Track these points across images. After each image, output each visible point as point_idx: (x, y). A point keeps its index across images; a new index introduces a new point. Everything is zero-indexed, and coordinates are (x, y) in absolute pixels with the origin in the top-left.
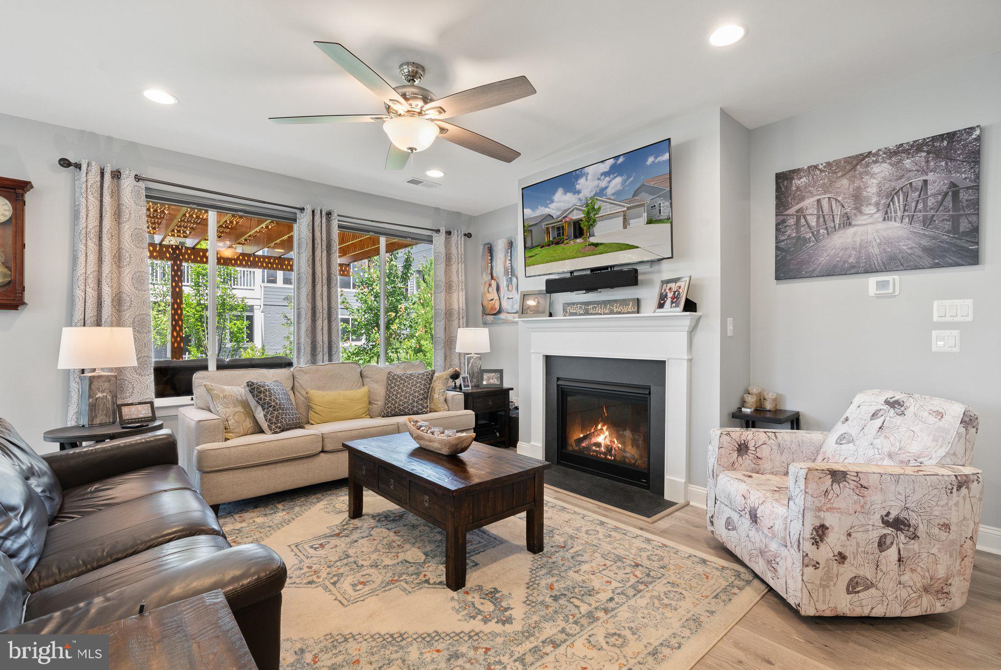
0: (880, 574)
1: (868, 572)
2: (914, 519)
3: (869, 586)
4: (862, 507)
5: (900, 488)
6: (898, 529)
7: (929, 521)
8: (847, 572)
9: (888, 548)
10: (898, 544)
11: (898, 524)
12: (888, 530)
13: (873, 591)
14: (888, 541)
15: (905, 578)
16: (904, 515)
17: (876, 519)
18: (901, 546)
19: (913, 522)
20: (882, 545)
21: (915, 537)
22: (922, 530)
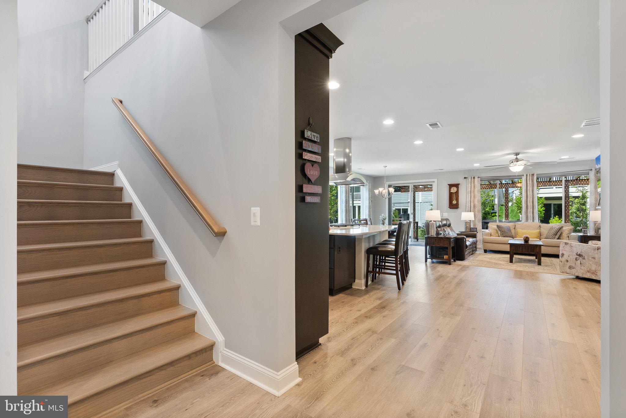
0: (576, 266)
1: (573, 265)
2: (584, 255)
3: (574, 268)
4: (572, 251)
5: (580, 247)
6: (580, 256)
7: (588, 256)
8: (568, 264)
9: (578, 260)
10: (580, 260)
11: (580, 255)
12: (578, 256)
13: (575, 269)
14: (578, 259)
15: (582, 268)
16: (581, 254)
17: (575, 254)
18: (581, 260)
19: (583, 255)
20: (576, 259)
21: (584, 259)
22: (586, 257)
